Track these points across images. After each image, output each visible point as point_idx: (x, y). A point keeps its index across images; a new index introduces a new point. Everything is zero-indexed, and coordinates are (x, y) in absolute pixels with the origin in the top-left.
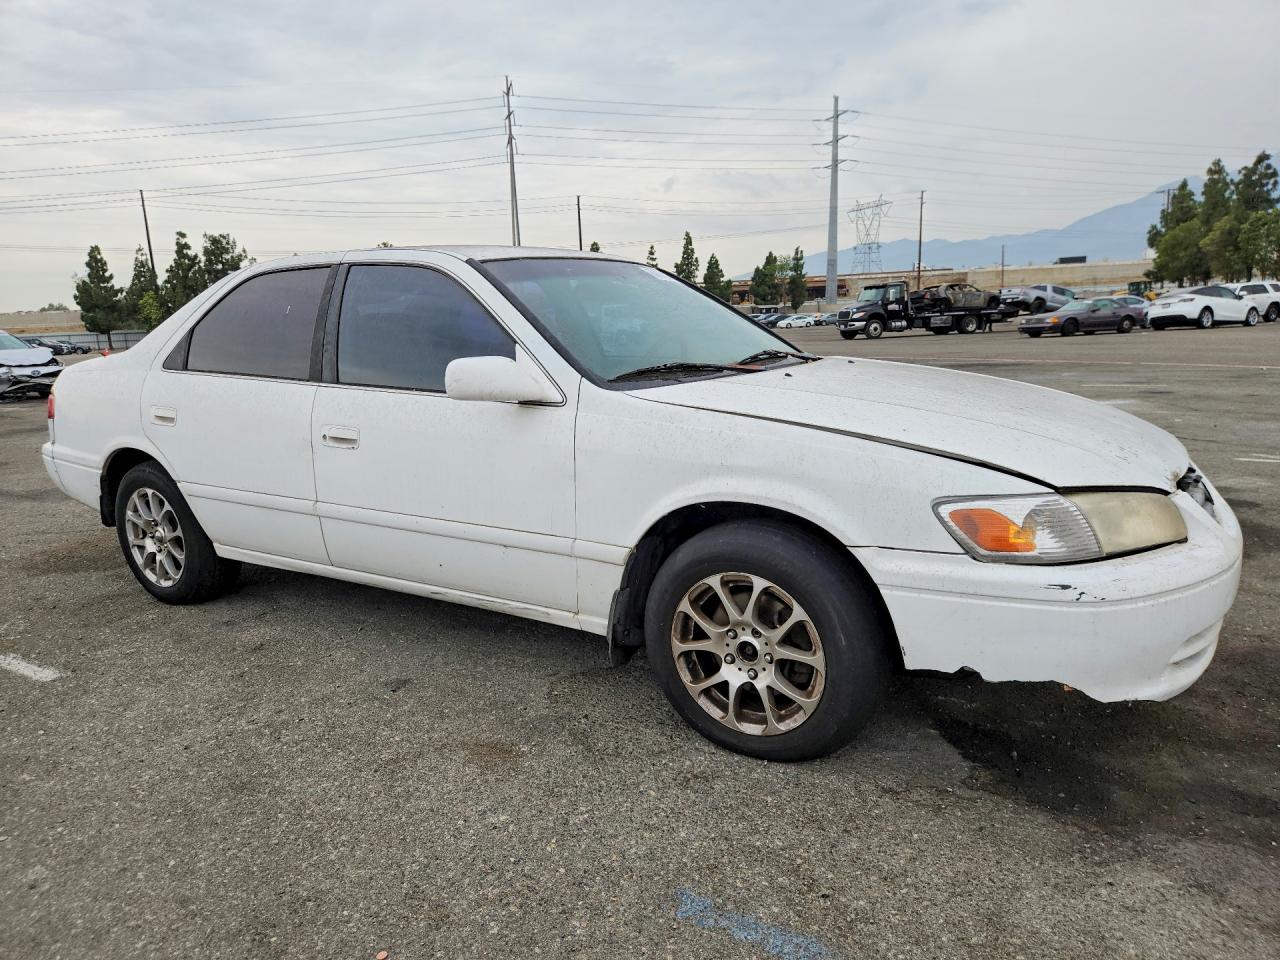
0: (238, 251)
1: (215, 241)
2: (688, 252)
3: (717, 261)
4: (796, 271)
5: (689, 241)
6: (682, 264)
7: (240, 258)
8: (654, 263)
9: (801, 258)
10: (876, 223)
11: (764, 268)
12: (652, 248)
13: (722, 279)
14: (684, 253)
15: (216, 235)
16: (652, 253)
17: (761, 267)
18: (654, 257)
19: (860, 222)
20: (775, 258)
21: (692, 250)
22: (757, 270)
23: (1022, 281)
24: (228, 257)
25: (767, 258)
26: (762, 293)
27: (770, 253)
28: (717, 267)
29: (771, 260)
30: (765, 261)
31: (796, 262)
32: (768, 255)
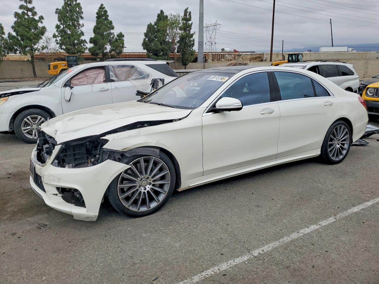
3: (106, 12)
4: (185, 30)
8: (30, 6)
9: (190, 19)
10: (214, 33)
11: (156, 24)
13: (112, 31)
17: (153, 24)
19: (207, 32)
20: (167, 17)
22: (150, 27)
25: (159, 14)
26: (154, 48)
27: (162, 11)
28: (106, 19)
29: (161, 17)
30: (156, 18)
31: (185, 22)
32: (159, 12)
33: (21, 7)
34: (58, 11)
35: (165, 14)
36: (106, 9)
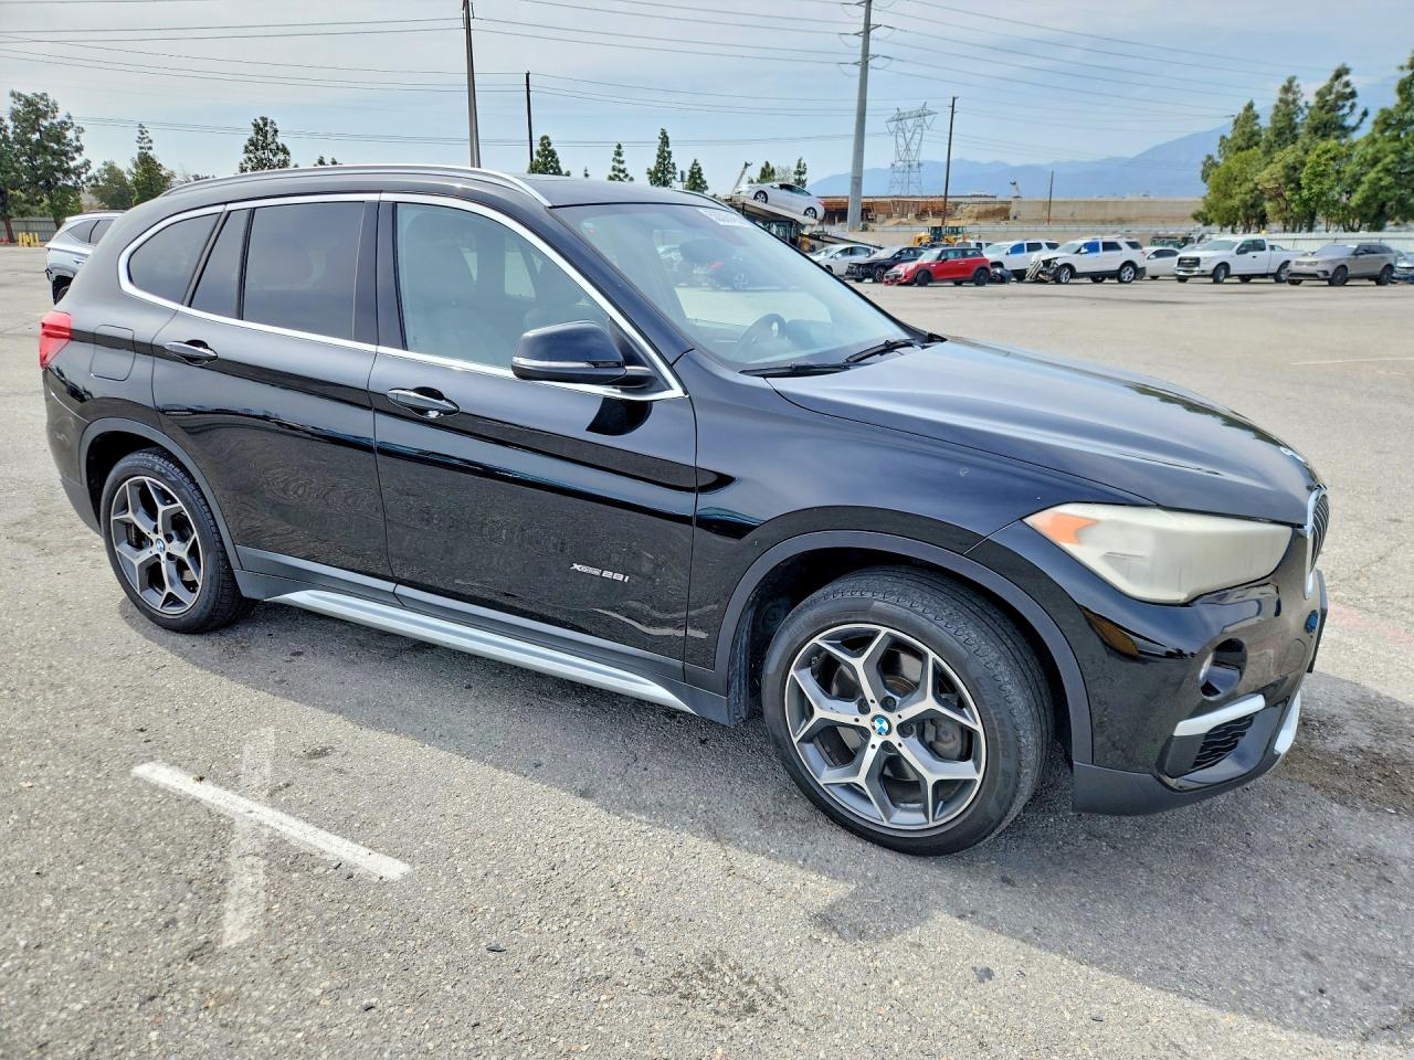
0: (61, 116)
1: (29, 103)
2: (664, 156)
3: (700, 169)
5: (665, 141)
6: (657, 171)
7: (64, 126)
8: (622, 167)
9: (804, 173)
10: (917, 137)
11: (758, 181)
12: (619, 147)
14: (659, 156)
15: (30, 95)
16: (619, 154)
18: (621, 159)
19: (900, 134)
20: (773, 170)
21: (669, 153)
23: (1072, 214)
24: (46, 123)
25: (763, 170)
27: (767, 164)
28: (700, 178)
29: (766, 171)
30: (760, 172)
31: (797, 177)
32: (764, 165)
33: (614, 169)
34: (649, 173)
35: (771, 167)
36: (701, 165)
